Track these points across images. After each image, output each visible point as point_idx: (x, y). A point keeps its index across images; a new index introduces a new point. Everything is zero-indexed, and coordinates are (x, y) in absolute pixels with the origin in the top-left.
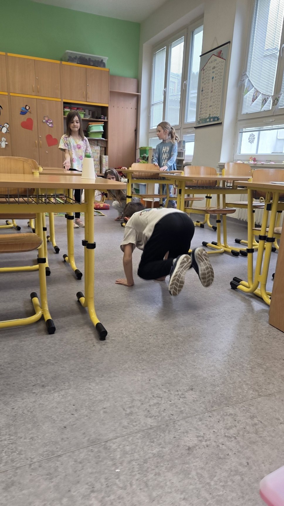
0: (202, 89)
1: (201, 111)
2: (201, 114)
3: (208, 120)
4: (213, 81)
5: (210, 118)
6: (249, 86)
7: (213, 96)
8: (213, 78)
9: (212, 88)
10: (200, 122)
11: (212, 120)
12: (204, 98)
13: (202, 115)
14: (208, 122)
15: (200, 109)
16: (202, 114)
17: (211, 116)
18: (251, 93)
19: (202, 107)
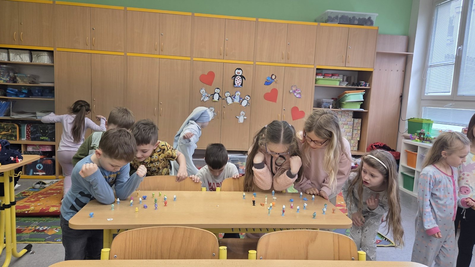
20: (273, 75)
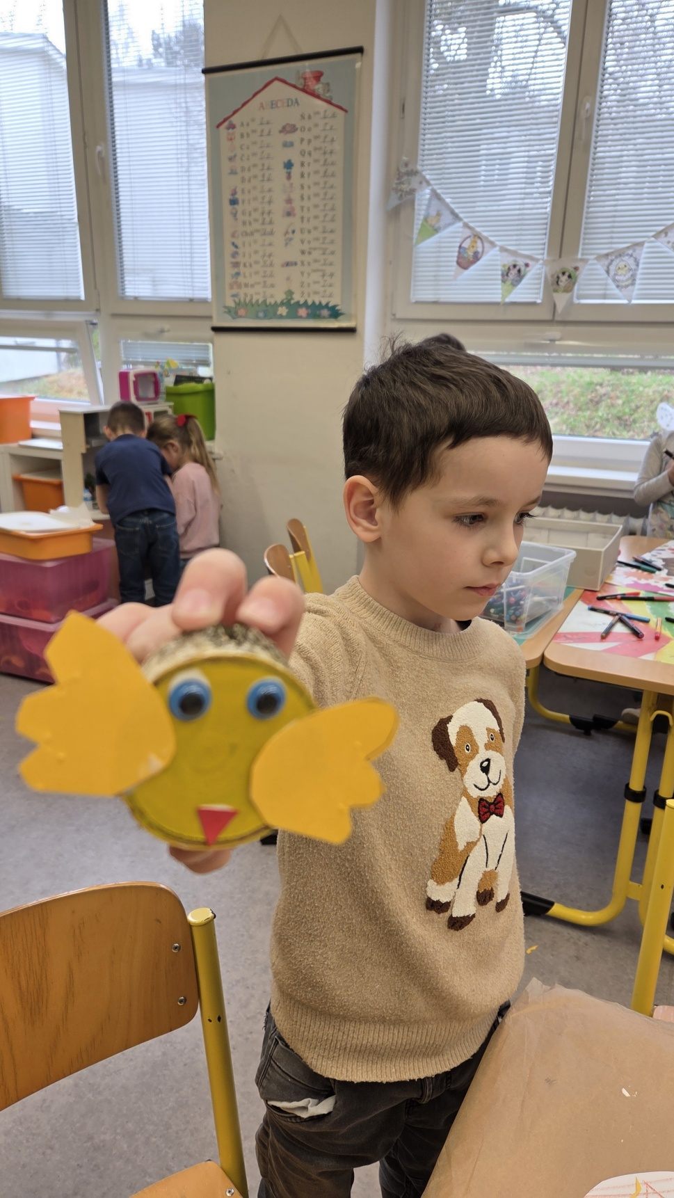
0: (234, 193)
1: (238, 274)
2: (237, 285)
3: (283, 311)
4: (289, 177)
5: (293, 308)
6: (439, 214)
7: (298, 232)
8: (289, 165)
9: (289, 201)
10: (242, 312)
11: (303, 312)
12: (248, 229)
13: (250, 291)
14: (281, 317)
15: (229, 265)
16: (246, 285)
17: (297, 297)
18: (451, 237)
19: (240, 259)
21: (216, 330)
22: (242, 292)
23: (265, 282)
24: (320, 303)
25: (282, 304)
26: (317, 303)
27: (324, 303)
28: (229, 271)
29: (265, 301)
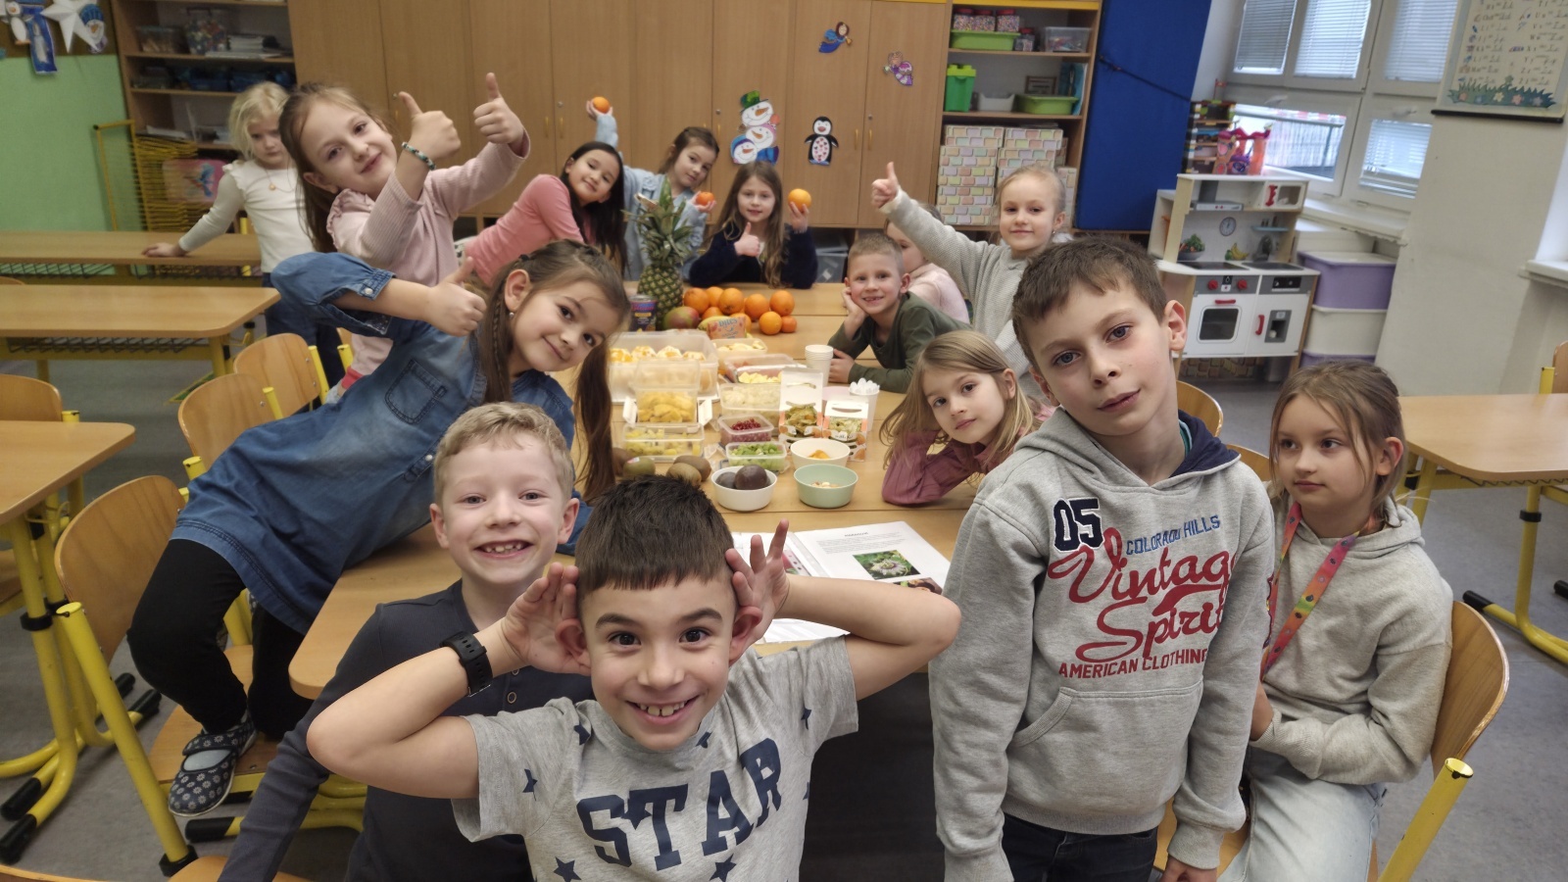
1: (1470, 58)
2: (1466, 69)
3: (1499, 97)
5: (1509, 92)
7: (1533, 15)
10: (1463, 97)
11: (1517, 99)
12: (1490, 13)
13: (1476, 75)
14: (1496, 103)
15: (1464, 48)
16: (1474, 70)
17: (1516, 84)
19: (1475, 43)
20: (840, 24)
21: (1437, 113)
22: (1468, 76)
23: (1490, 67)
24: (1535, 90)
25: (1500, 90)
26: (1532, 90)
27: (1538, 91)
28: (1464, 54)
29: (1486, 86)
